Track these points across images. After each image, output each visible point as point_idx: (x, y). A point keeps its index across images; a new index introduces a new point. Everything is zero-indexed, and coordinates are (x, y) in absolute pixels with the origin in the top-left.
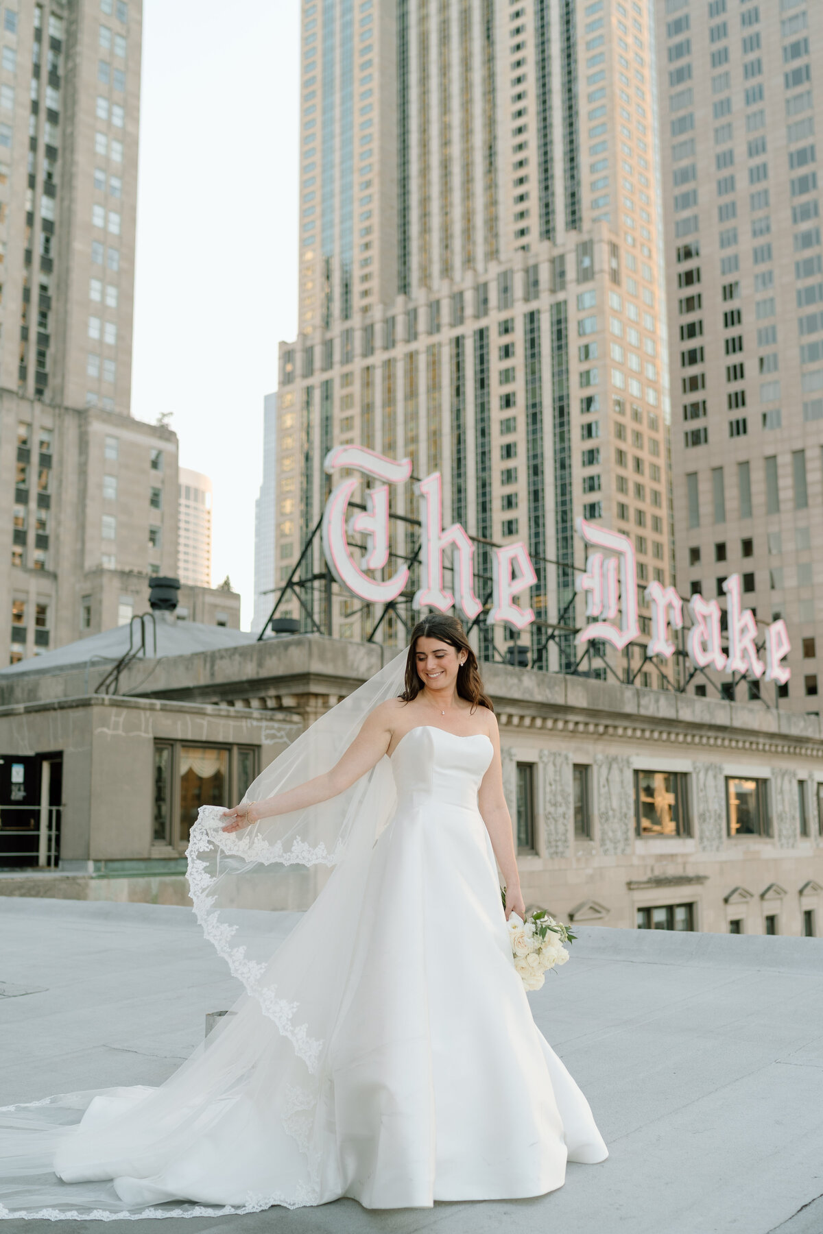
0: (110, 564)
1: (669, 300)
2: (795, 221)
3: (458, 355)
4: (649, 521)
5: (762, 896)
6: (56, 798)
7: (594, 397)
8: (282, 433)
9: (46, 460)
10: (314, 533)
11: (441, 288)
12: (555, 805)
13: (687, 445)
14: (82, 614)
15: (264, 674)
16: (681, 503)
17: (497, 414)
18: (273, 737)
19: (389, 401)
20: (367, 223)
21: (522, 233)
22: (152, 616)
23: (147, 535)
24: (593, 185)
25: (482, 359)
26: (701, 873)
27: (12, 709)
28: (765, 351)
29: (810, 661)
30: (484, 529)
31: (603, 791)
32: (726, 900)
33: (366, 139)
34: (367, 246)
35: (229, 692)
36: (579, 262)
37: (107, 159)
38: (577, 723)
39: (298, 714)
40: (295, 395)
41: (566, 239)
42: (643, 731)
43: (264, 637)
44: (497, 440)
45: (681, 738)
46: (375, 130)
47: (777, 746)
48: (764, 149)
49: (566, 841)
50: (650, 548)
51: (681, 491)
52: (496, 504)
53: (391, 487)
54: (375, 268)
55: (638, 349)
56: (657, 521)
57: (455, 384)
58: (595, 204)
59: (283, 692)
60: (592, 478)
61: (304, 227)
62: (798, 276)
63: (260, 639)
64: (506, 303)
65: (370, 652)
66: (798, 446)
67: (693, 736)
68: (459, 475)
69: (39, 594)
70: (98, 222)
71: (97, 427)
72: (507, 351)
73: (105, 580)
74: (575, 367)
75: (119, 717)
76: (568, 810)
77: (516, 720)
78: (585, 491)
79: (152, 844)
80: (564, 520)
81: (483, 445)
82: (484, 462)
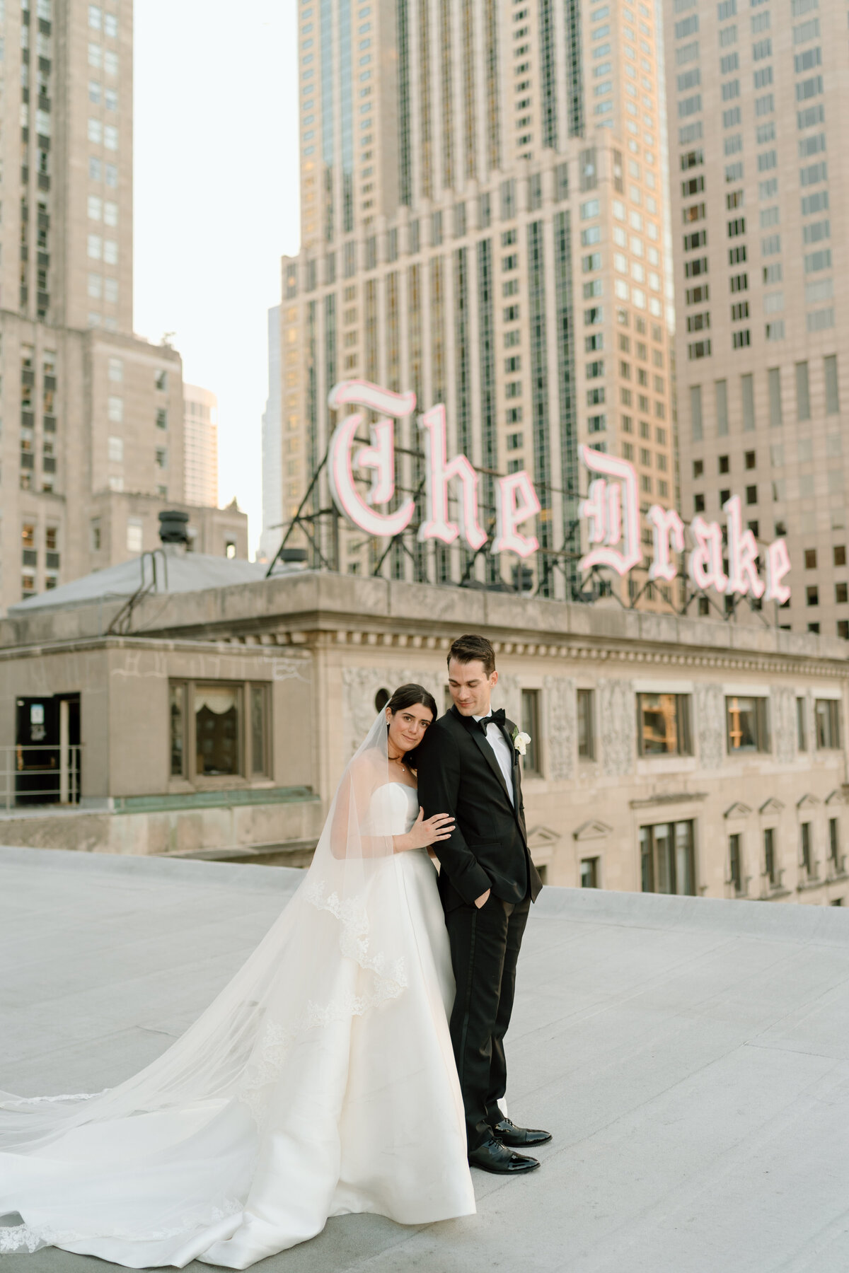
0: (118, 485)
1: (673, 209)
2: (800, 126)
3: (461, 267)
4: (653, 433)
5: (761, 810)
6: (75, 737)
7: (597, 309)
8: (287, 348)
9: (50, 383)
10: (320, 468)
11: (443, 198)
12: (559, 729)
13: (690, 357)
14: (92, 537)
15: (274, 610)
16: (685, 415)
17: (501, 327)
18: (284, 672)
19: (393, 314)
20: (367, 132)
21: (525, 140)
22: (163, 552)
23: (153, 457)
24: (596, 90)
25: (485, 271)
26: (702, 789)
27: (29, 652)
28: (769, 261)
29: (811, 572)
30: (490, 448)
31: (606, 713)
32: (726, 816)
33: (365, 43)
34: (368, 156)
35: (241, 628)
36: (583, 170)
37: (102, 72)
38: (580, 650)
39: (309, 649)
40: (298, 308)
41: (569, 147)
42: (645, 655)
43: (275, 570)
44: (501, 354)
45: (682, 660)
46: (374, 34)
47: (775, 665)
48: (769, 52)
49: (570, 764)
50: (654, 460)
51: (684, 405)
52: (501, 417)
53: (396, 422)
54: (376, 178)
55: (642, 260)
56: (661, 433)
57: (459, 297)
58: (598, 110)
59: (293, 628)
60: (596, 391)
61: (304, 136)
62: (803, 183)
63: (269, 574)
64: (509, 213)
65: (376, 587)
66: (801, 356)
67: (694, 658)
68: (464, 389)
69: (49, 517)
70: (94, 137)
71: (100, 348)
72: (510, 263)
73: (114, 502)
74: (579, 278)
75: (133, 659)
76: (573, 735)
77: (520, 649)
78: (589, 404)
79: (170, 780)
80: (569, 434)
81: (487, 359)
82: (488, 375)
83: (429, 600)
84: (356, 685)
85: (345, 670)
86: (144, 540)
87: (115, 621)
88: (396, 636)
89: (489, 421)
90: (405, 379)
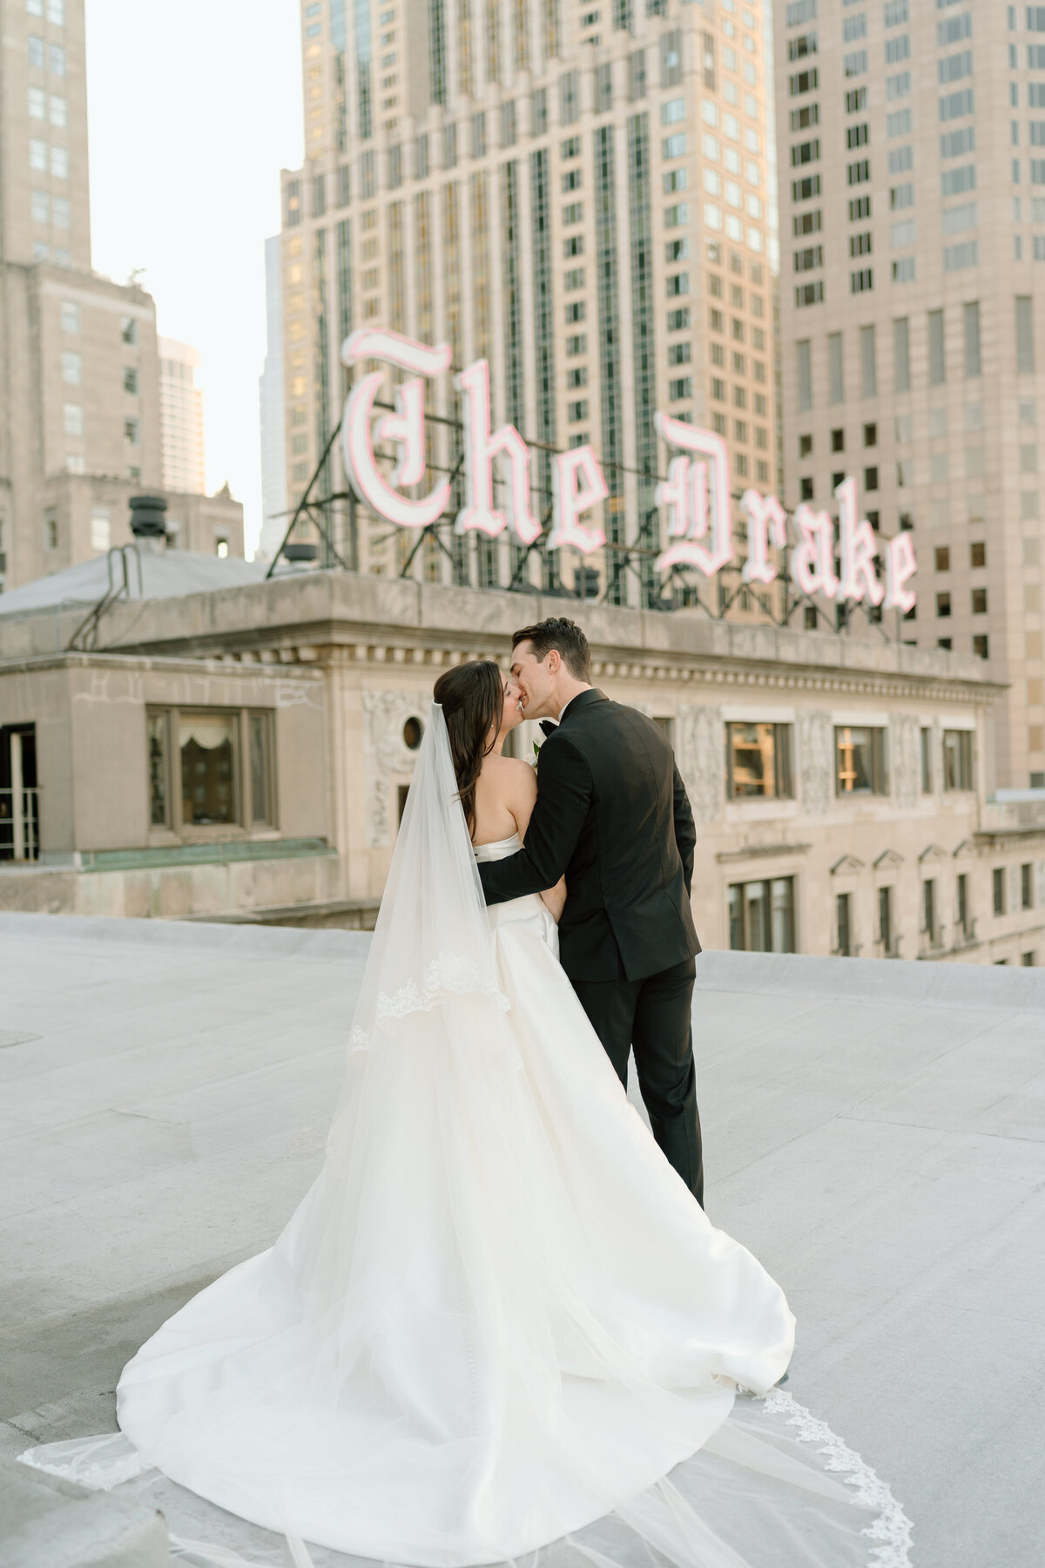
0: (78, 466)
1: (778, 112)
2: (940, 4)
3: (510, 186)
4: (750, 401)
5: (875, 865)
6: (30, 778)
7: (682, 242)
8: (290, 290)
10: (333, 438)
11: (487, 96)
13: (798, 304)
14: (46, 532)
15: (277, 620)
16: (790, 378)
17: (560, 264)
18: (290, 697)
19: (424, 247)
20: (388, 7)
21: (591, 19)
22: (135, 548)
23: (121, 430)
25: (541, 192)
26: (804, 840)
28: (898, 180)
29: (944, 576)
30: (546, 420)
31: (689, 748)
32: (833, 871)
34: (389, 38)
35: (235, 643)
36: (665, 60)
38: (656, 669)
39: (321, 668)
40: (303, 239)
41: (646, 28)
42: (736, 675)
43: (276, 570)
44: (561, 299)
45: (781, 682)
47: (896, 688)
50: (751, 434)
51: (790, 365)
52: (561, 381)
53: (428, 383)
54: (400, 68)
55: (739, 178)
56: (760, 401)
57: (507, 225)
59: (300, 641)
60: (679, 347)
61: (306, 10)
62: (942, 80)
63: (270, 575)
64: (570, 117)
65: (404, 591)
66: (935, 303)
67: (796, 680)
70: (33, 8)
71: (50, 289)
72: (572, 181)
73: (73, 487)
74: (659, 201)
75: (101, 681)
78: (671, 364)
79: (150, 830)
80: (646, 401)
81: (543, 305)
82: (544, 327)
83: (470, 608)
84: (380, 713)
85: (365, 693)
86: (112, 536)
87: (77, 634)
88: (428, 652)
89: (545, 385)
90: (440, 330)
